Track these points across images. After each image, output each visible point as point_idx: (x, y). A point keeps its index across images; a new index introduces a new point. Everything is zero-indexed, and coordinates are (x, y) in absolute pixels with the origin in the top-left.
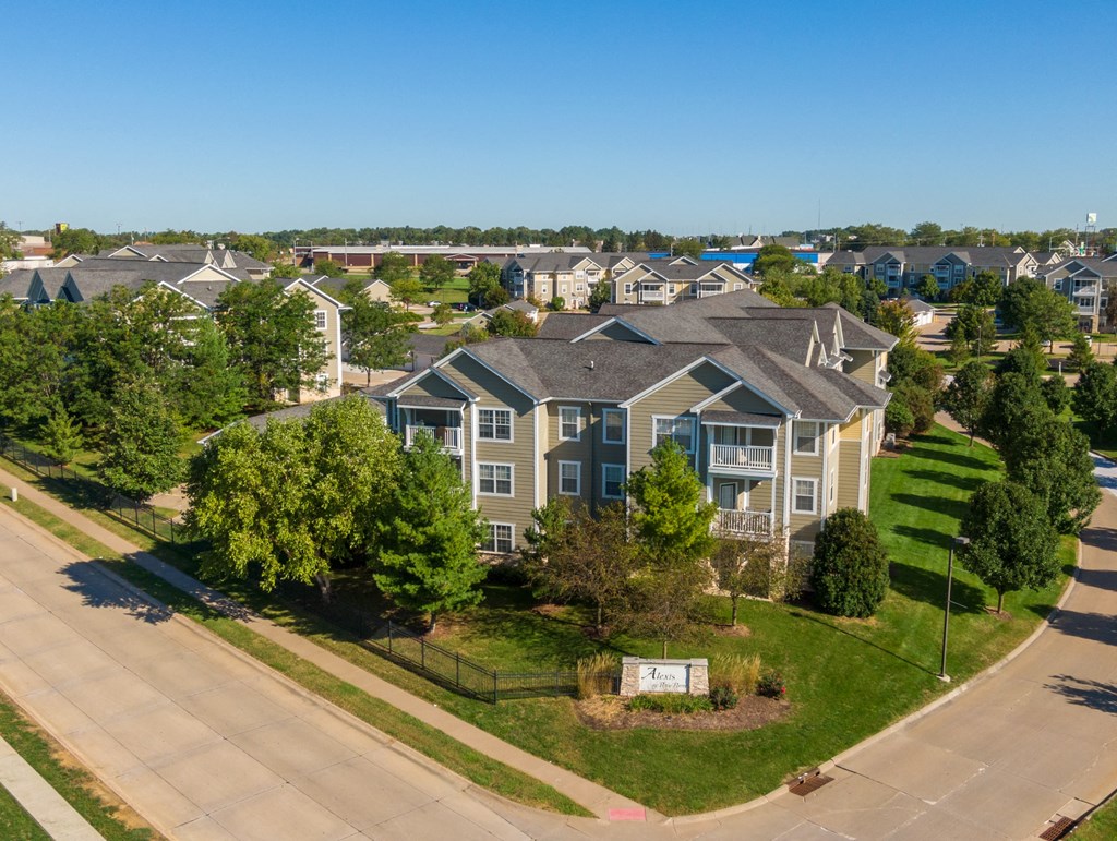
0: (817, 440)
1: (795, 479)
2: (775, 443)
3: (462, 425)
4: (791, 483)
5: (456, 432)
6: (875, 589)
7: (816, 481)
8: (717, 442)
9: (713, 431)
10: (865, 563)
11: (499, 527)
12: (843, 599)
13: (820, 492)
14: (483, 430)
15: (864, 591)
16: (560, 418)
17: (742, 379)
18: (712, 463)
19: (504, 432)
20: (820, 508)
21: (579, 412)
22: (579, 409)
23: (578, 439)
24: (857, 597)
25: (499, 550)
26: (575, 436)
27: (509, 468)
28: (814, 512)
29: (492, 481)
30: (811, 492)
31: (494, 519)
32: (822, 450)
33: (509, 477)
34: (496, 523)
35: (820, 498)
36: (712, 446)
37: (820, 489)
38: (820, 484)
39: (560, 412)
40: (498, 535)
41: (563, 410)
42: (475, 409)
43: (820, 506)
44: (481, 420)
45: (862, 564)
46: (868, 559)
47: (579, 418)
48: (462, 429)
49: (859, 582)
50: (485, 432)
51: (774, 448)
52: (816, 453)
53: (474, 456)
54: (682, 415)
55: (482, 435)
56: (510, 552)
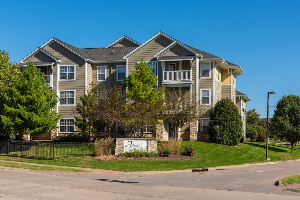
0: (210, 72)
1: (201, 89)
2: (191, 69)
3: (53, 74)
4: (199, 91)
5: (49, 77)
6: (237, 131)
7: (210, 90)
8: (165, 70)
9: (164, 64)
10: (232, 119)
11: (68, 120)
12: (223, 135)
13: (212, 95)
14: (62, 76)
15: (232, 132)
16: (98, 70)
17: (176, 40)
18: (164, 80)
19: (71, 76)
20: (212, 102)
21: (106, 68)
22: (106, 66)
23: (106, 81)
24: (229, 134)
25: (68, 131)
26: (105, 80)
27: (73, 92)
28: (210, 104)
29: (66, 99)
30: (208, 95)
31: (66, 116)
32: (212, 76)
33: (73, 96)
34: (67, 118)
35: (212, 97)
36: (164, 72)
37: (212, 93)
38: (212, 91)
39: (98, 68)
40: (68, 124)
41: (99, 68)
42: (58, 66)
43: (212, 101)
44: (61, 71)
45: (231, 119)
46: (233, 118)
47: (106, 70)
48: (53, 76)
49: (229, 127)
50: (63, 77)
51: (191, 71)
52: (210, 77)
53: (58, 88)
54: (151, 60)
55: (61, 78)
56: (73, 131)
